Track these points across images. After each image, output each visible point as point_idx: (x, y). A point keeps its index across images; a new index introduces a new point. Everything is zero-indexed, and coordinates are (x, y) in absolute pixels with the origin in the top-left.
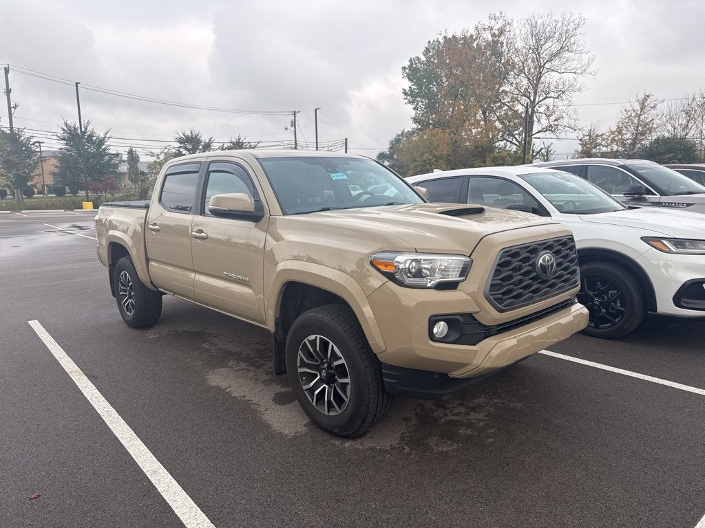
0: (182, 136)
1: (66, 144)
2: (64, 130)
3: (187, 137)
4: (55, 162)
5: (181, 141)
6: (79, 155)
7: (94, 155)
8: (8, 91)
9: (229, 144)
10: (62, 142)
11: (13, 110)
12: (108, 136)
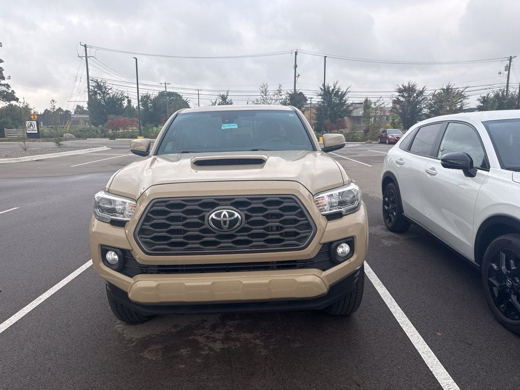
0: (401, 87)
1: (322, 98)
2: (321, 89)
3: (405, 87)
4: (314, 111)
5: (400, 91)
6: (329, 105)
7: (337, 105)
8: (296, 66)
9: (439, 91)
10: (320, 97)
11: (297, 78)
12: (348, 91)
